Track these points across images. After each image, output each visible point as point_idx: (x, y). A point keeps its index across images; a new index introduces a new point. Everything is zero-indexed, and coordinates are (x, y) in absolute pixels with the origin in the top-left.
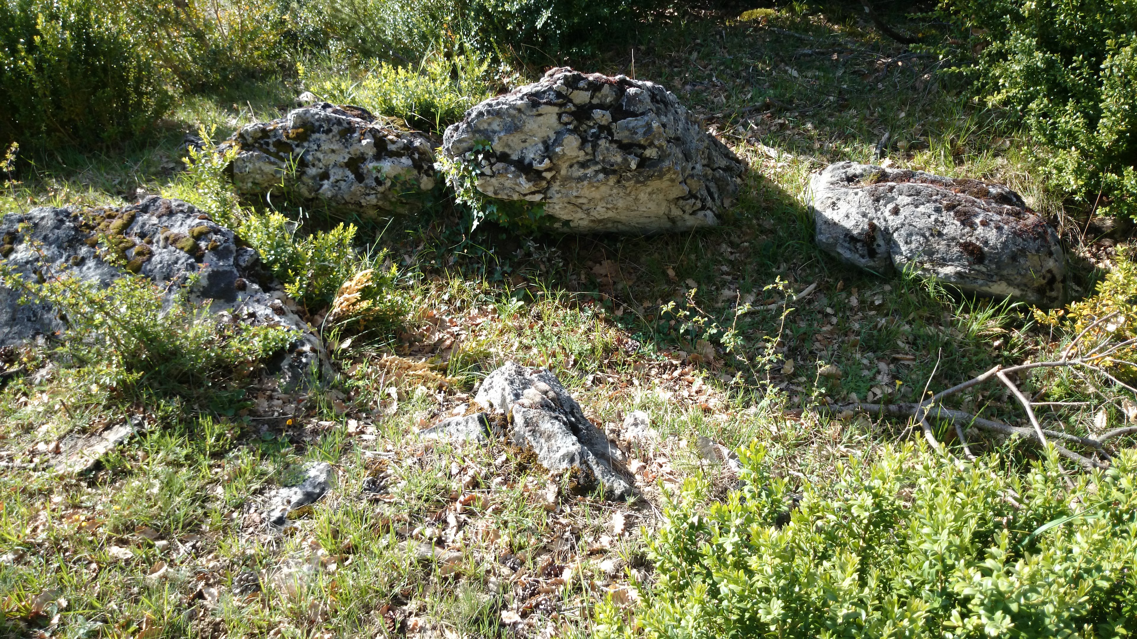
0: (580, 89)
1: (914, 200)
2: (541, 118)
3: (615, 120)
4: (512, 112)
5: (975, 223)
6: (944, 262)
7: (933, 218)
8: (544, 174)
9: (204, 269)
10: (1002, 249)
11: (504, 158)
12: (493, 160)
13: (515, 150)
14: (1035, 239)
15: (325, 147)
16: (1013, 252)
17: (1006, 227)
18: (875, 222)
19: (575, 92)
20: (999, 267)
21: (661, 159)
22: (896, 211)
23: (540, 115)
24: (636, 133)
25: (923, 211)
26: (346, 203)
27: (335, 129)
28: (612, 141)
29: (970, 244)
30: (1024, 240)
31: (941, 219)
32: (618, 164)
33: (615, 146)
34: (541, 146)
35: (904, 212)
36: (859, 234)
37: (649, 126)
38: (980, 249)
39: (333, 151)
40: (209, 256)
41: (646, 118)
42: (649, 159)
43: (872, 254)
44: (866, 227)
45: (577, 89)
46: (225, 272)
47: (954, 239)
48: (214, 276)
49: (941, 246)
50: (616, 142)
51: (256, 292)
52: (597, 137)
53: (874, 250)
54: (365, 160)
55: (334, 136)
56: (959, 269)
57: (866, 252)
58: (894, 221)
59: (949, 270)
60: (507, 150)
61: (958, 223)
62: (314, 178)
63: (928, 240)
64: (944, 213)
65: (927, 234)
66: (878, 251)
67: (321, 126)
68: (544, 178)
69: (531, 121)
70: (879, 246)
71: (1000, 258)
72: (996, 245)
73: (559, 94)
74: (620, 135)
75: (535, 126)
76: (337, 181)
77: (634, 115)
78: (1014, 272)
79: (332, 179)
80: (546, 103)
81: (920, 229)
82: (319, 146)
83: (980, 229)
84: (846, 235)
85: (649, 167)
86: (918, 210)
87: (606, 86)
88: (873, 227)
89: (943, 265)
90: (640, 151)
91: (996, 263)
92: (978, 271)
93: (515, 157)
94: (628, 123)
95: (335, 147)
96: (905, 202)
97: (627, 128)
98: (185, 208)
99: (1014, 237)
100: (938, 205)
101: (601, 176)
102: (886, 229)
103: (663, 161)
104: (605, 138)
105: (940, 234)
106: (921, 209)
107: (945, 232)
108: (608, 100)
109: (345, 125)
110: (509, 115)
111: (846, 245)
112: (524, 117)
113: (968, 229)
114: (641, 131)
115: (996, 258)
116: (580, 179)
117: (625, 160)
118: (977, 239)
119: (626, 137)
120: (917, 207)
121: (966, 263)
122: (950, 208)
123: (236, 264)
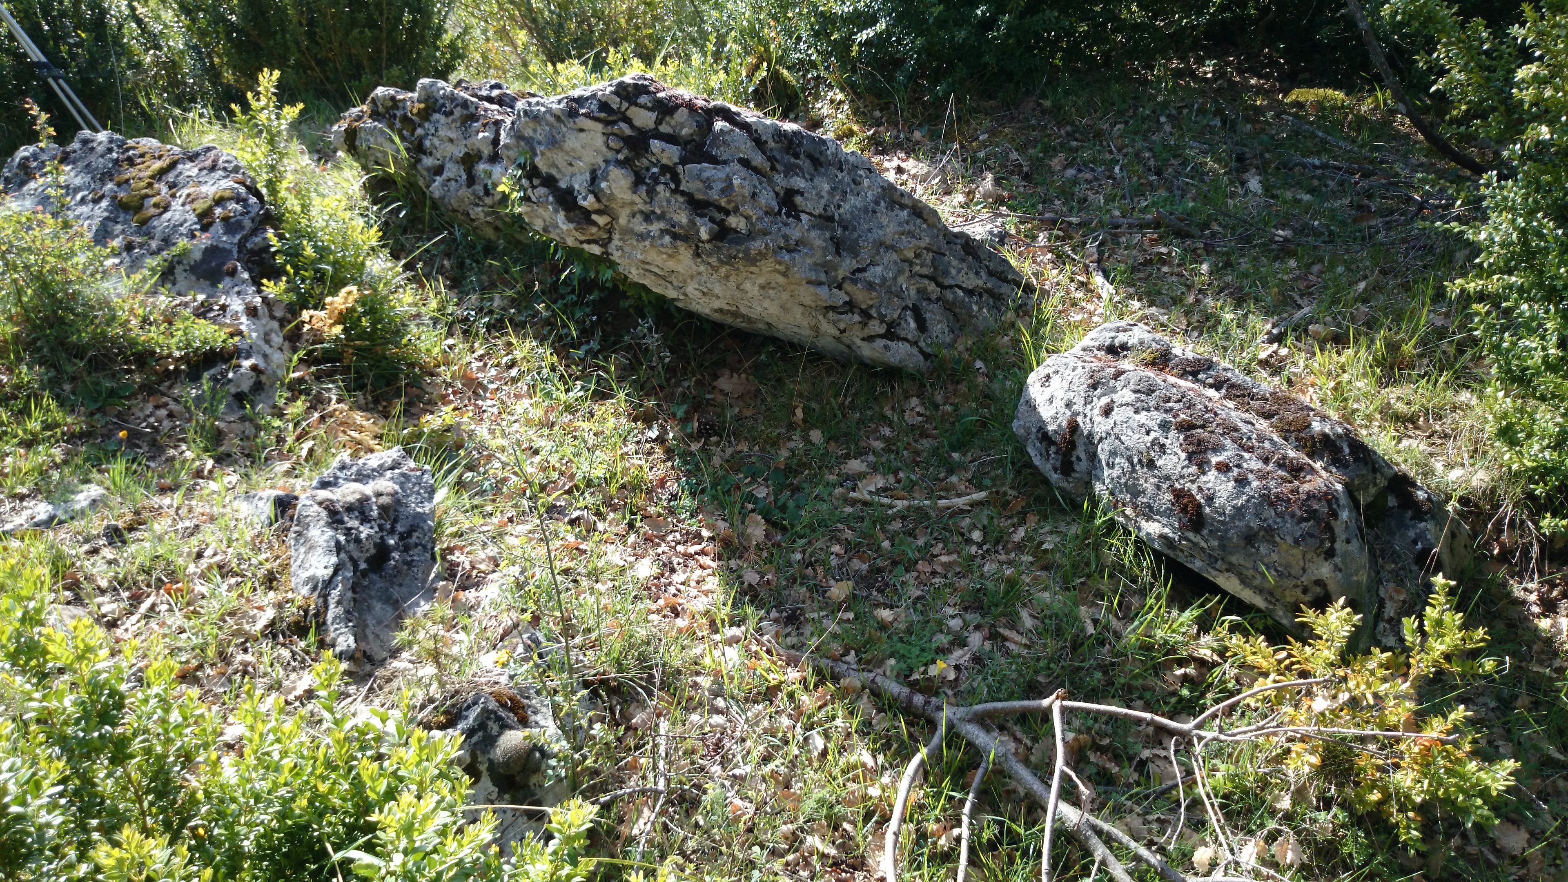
0: (641, 107)
1: (1138, 400)
2: (582, 135)
3: (683, 161)
4: (551, 119)
5: (1208, 462)
6: (1149, 512)
7: (1153, 435)
8: (594, 217)
9: (204, 240)
10: (1233, 517)
11: (549, 182)
12: (536, 182)
13: (564, 175)
14: (1302, 520)
15: (442, 133)
16: (1251, 528)
17: (1255, 484)
18: (1079, 419)
19: (633, 109)
20: (1223, 547)
21: (751, 235)
22: (1107, 412)
23: (582, 130)
24: (711, 188)
25: (1143, 421)
26: (454, 211)
27: (458, 112)
28: (676, 191)
29: (1188, 494)
30: (1278, 514)
31: (1162, 440)
32: (682, 227)
33: (681, 199)
34: (588, 176)
35: (1118, 415)
36: (1056, 432)
37: (729, 179)
38: (1199, 506)
39: (451, 141)
40: (218, 228)
41: (727, 169)
42: (735, 231)
43: (1067, 468)
44: (1064, 424)
45: (636, 105)
46: (224, 250)
47: (1167, 478)
48: (212, 252)
49: (1149, 485)
50: (683, 193)
51: (244, 281)
52: (656, 179)
53: (1072, 463)
54: (480, 158)
55: (454, 121)
56: (1166, 530)
57: (1058, 464)
58: (1101, 426)
59: (1152, 528)
60: (554, 172)
61: (1183, 455)
62: (428, 169)
63: (1134, 471)
64: (1173, 434)
65: (1136, 460)
66: (1077, 467)
67: (444, 105)
68: (595, 224)
69: (573, 137)
70: (1079, 459)
71: (1226, 531)
72: (1223, 507)
73: (604, 106)
74: (690, 185)
75: (577, 145)
76: (449, 180)
77: (714, 161)
78: (1249, 565)
79: (445, 176)
80: (584, 115)
81: (1127, 449)
82: (436, 130)
83: (1212, 474)
84: (1040, 429)
85: (730, 242)
86: (1137, 417)
87: (683, 112)
88: (1073, 427)
89: (1149, 519)
90: (720, 216)
91: (1221, 539)
92: (1195, 544)
93: (563, 185)
94: (701, 170)
95: (453, 135)
96: (1125, 400)
97: (698, 177)
98: (230, 166)
99: (1261, 505)
100: (1169, 417)
101: (667, 239)
102: (1090, 435)
103: (754, 239)
104: (666, 184)
105: (1151, 464)
106: (1143, 417)
107: (1159, 463)
108: (685, 132)
109: (472, 110)
110: (547, 124)
111: (1038, 444)
112: (564, 129)
113: (1194, 469)
114: (718, 186)
115: (1221, 532)
116: (641, 237)
117: (692, 222)
118: (1200, 489)
119: (698, 190)
120: (1137, 412)
121: (1177, 525)
122: (1185, 427)
123: (241, 245)
